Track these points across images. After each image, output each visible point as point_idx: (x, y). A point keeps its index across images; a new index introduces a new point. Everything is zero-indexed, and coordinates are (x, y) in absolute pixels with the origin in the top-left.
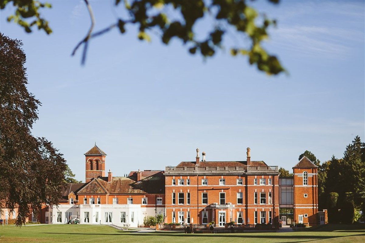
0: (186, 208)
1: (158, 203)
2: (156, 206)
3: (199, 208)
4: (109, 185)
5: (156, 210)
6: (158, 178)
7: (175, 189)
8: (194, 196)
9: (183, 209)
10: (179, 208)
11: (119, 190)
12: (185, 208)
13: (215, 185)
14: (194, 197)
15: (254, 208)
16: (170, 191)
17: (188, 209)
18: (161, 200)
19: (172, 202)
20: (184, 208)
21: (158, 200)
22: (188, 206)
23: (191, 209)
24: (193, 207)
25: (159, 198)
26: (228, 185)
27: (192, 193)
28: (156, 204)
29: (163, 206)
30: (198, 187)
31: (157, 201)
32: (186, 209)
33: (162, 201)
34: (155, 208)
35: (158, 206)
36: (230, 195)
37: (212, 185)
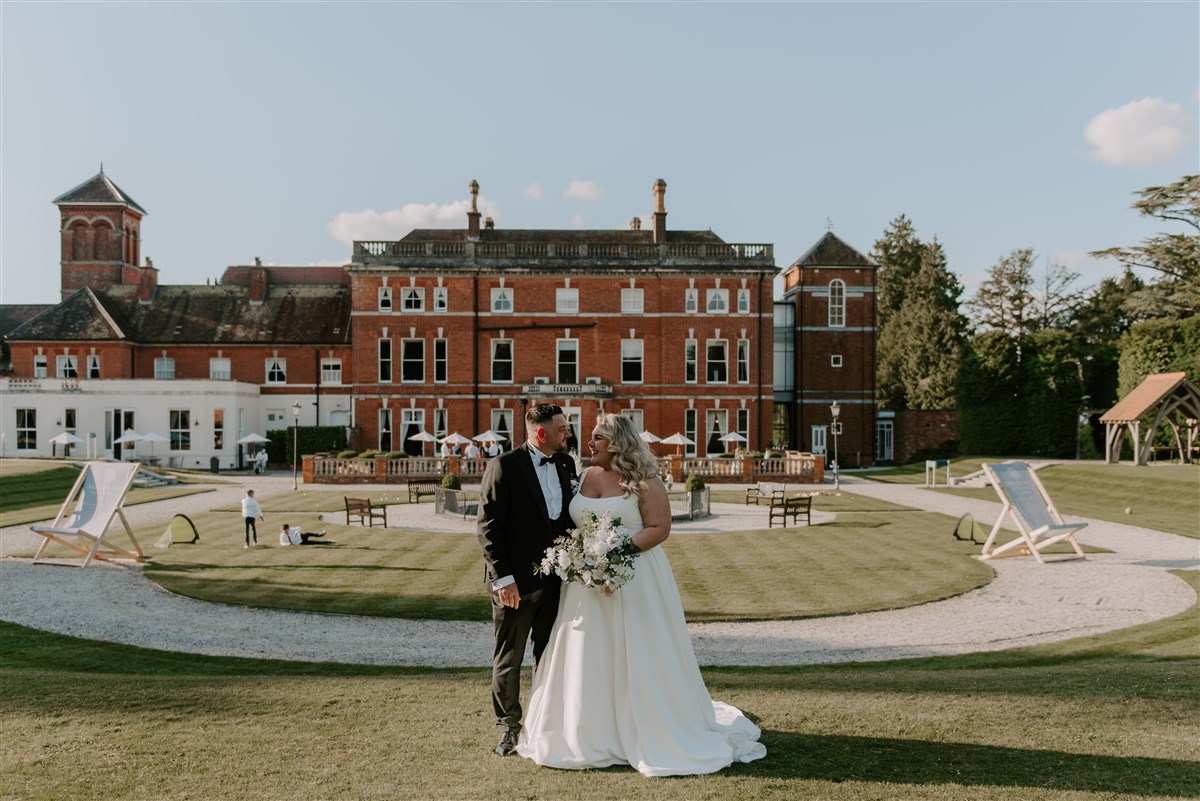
0: (431, 397)
1: (325, 380)
2: (318, 391)
3: (481, 397)
4: (144, 312)
5: (317, 404)
6: (330, 290)
7: (388, 326)
8: (460, 352)
9: (417, 400)
10: (406, 396)
11: (178, 330)
12: (427, 397)
13: (541, 311)
14: (460, 355)
15: (685, 397)
16: (371, 333)
17: (437, 399)
18: (336, 367)
19: (377, 375)
20: (421, 397)
21: (327, 367)
22: (437, 387)
23: (450, 400)
24: (459, 393)
25: (331, 362)
26: (589, 311)
27: (455, 339)
28: (318, 382)
29: (345, 388)
30: (476, 319)
31: (322, 371)
32: (429, 399)
33: (340, 371)
34: (315, 396)
35: (324, 389)
36: (597, 348)
37: (527, 311)
